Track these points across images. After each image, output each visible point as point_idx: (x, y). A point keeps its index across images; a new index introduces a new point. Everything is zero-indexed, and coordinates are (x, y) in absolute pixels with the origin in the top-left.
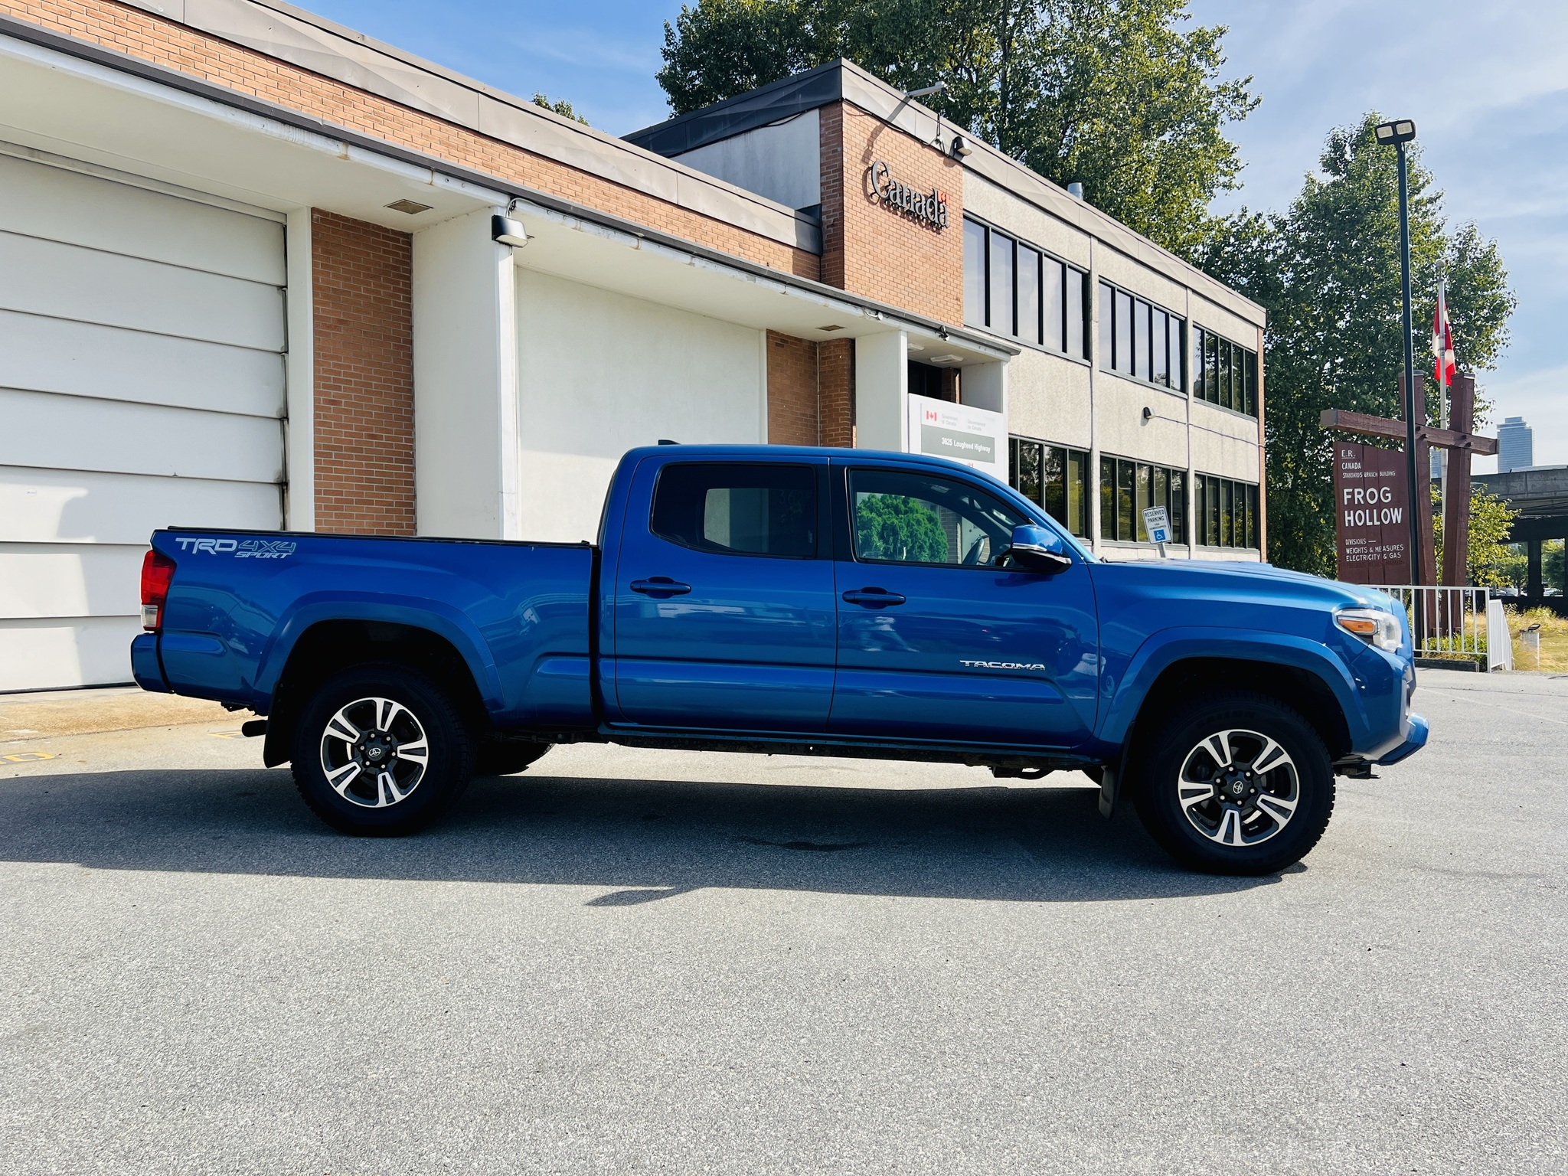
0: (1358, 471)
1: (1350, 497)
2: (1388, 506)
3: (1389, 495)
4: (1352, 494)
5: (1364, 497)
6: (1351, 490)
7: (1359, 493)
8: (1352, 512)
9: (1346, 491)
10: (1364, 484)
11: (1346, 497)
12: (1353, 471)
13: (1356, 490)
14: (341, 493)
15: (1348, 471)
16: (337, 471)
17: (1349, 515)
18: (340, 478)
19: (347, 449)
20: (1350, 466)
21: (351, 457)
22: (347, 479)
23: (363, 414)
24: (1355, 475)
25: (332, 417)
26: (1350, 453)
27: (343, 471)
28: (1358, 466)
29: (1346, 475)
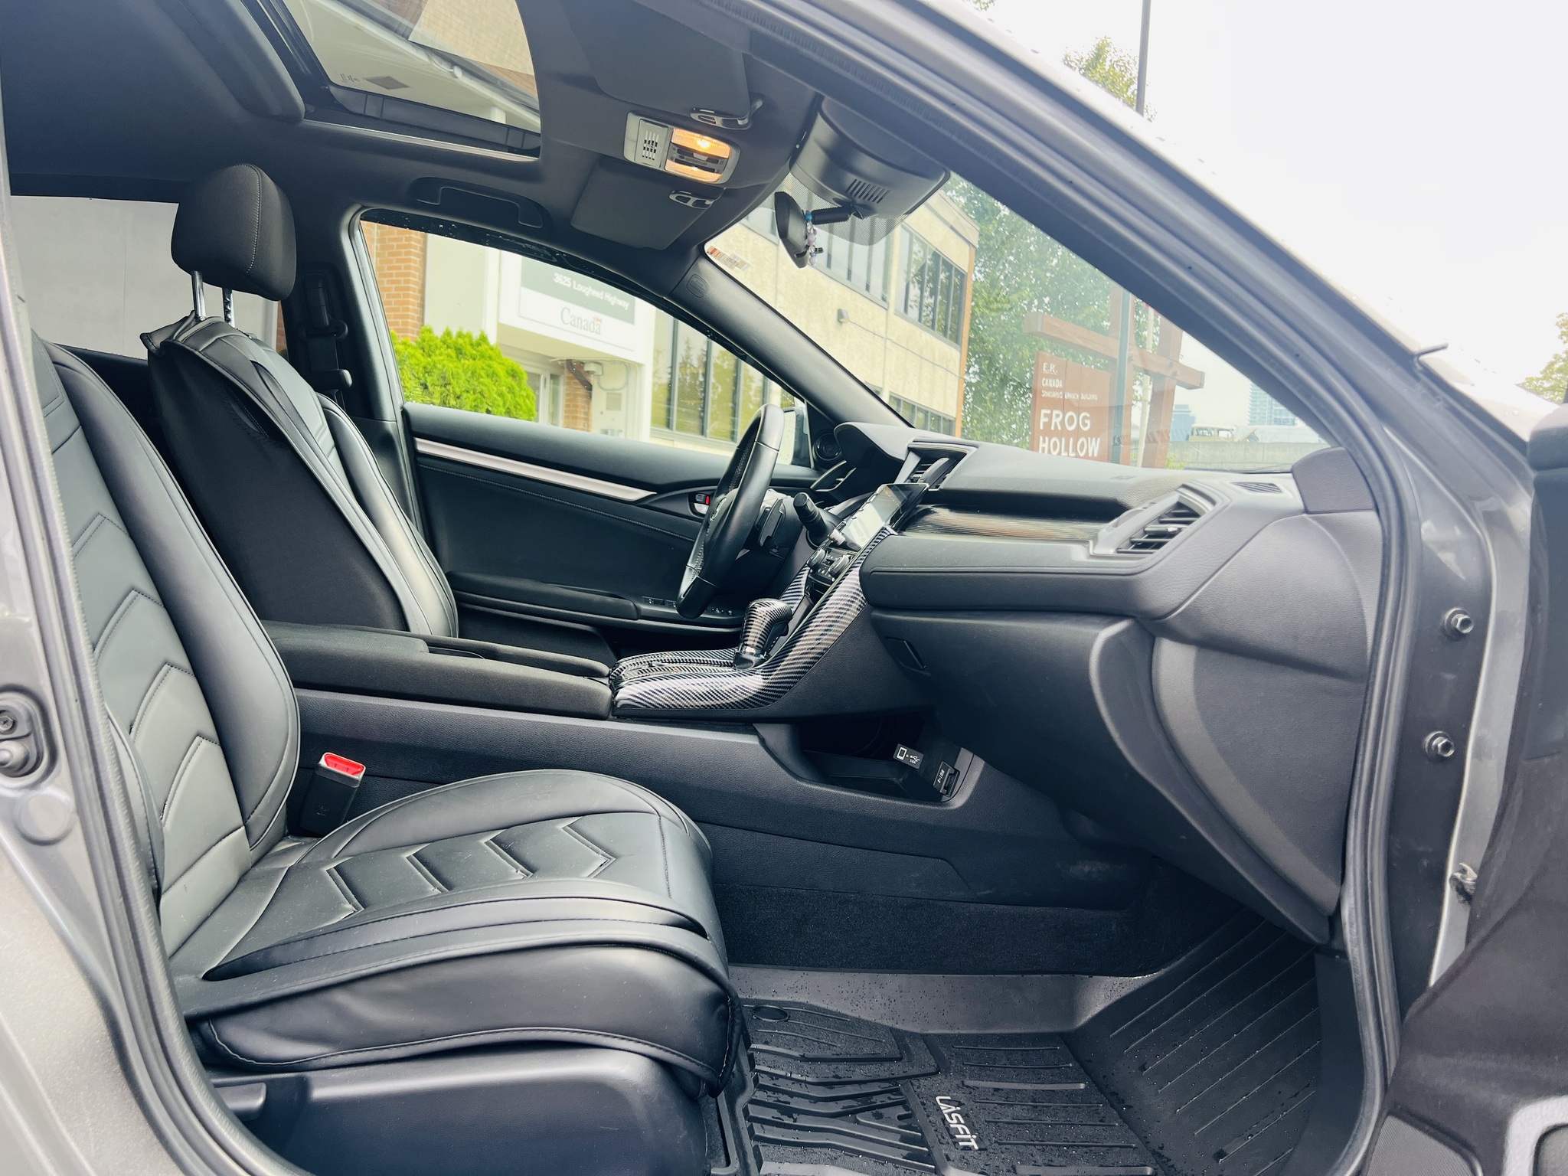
0: (1059, 390)
1: (1046, 420)
2: (1087, 435)
3: (1088, 422)
4: (1050, 416)
5: (1062, 422)
6: (1049, 412)
7: (1058, 416)
8: (1047, 439)
9: (1043, 411)
10: (1063, 405)
11: (1043, 420)
12: (1054, 389)
13: (1055, 412)
15: (1048, 389)
17: (1044, 441)
20: (1051, 383)
24: (1055, 395)
26: (1052, 367)
28: (1059, 384)
29: (1046, 394)
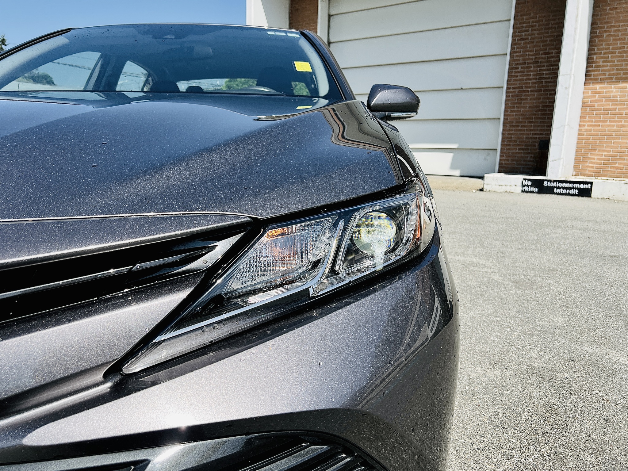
14: (522, 88)
16: (521, 76)
18: (523, 80)
19: (528, 63)
21: (531, 67)
22: (526, 79)
23: (541, 42)
25: (521, 48)
27: (524, 76)
